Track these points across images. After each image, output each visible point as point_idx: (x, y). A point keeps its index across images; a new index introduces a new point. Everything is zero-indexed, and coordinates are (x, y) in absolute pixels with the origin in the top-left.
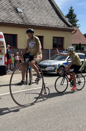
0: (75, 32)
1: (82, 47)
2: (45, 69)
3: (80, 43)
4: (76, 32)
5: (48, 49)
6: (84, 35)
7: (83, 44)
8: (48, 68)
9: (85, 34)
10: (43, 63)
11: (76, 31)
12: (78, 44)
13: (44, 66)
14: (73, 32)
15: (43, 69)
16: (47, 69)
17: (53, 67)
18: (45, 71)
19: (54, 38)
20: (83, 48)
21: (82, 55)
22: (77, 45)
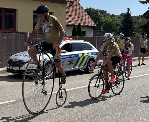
0: (71, 3)
1: (83, 30)
2: (21, 68)
3: (80, 24)
4: (72, 5)
5: (26, 33)
6: (85, 10)
7: (85, 25)
8: (25, 65)
9: (87, 9)
10: (16, 57)
11: (73, 2)
12: (76, 26)
13: (18, 62)
14: (68, 4)
15: (17, 69)
16: (23, 68)
17: (34, 65)
18: (20, 71)
19: (36, 14)
20: (84, 33)
21: (83, 43)
22: (74, 26)
